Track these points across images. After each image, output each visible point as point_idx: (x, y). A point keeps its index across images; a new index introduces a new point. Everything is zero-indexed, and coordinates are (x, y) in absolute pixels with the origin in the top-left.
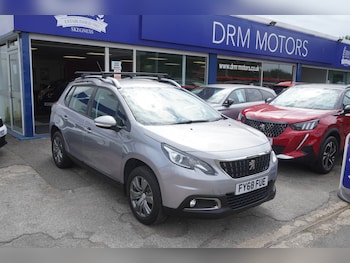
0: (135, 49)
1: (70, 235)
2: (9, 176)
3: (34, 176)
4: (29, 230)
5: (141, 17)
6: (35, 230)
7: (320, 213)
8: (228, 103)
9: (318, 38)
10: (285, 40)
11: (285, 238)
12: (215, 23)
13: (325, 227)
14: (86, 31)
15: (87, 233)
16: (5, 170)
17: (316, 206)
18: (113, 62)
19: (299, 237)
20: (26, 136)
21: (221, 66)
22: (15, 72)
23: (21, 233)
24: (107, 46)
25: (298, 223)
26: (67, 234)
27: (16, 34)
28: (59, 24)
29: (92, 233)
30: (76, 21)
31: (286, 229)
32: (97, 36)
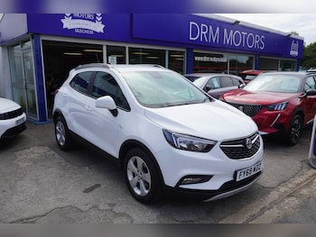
0: (127, 46)
1: (95, 207)
2: (32, 156)
3: (54, 155)
4: (59, 204)
5: (132, 15)
6: (65, 204)
7: (299, 180)
8: (207, 89)
9: (273, 34)
10: (246, 36)
11: (275, 203)
12: (191, 23)
13: (305, 191)
14: (87, 32)
15: (109, 204)
16: (28, 151)
17: (294, 173)
18: (110, 58)
19: (286, 201)
20: (40, 121)
21: (196, 58)
22: (29, 68)
23: (53, 208)
24: (105, 44)
25: (282, 189)
26: (93, 207)
27: (29, 36)
28: (64, 27)
29: (114, 205)
30: (79, 24)
31: (274, 195)
32: (96, 35)
